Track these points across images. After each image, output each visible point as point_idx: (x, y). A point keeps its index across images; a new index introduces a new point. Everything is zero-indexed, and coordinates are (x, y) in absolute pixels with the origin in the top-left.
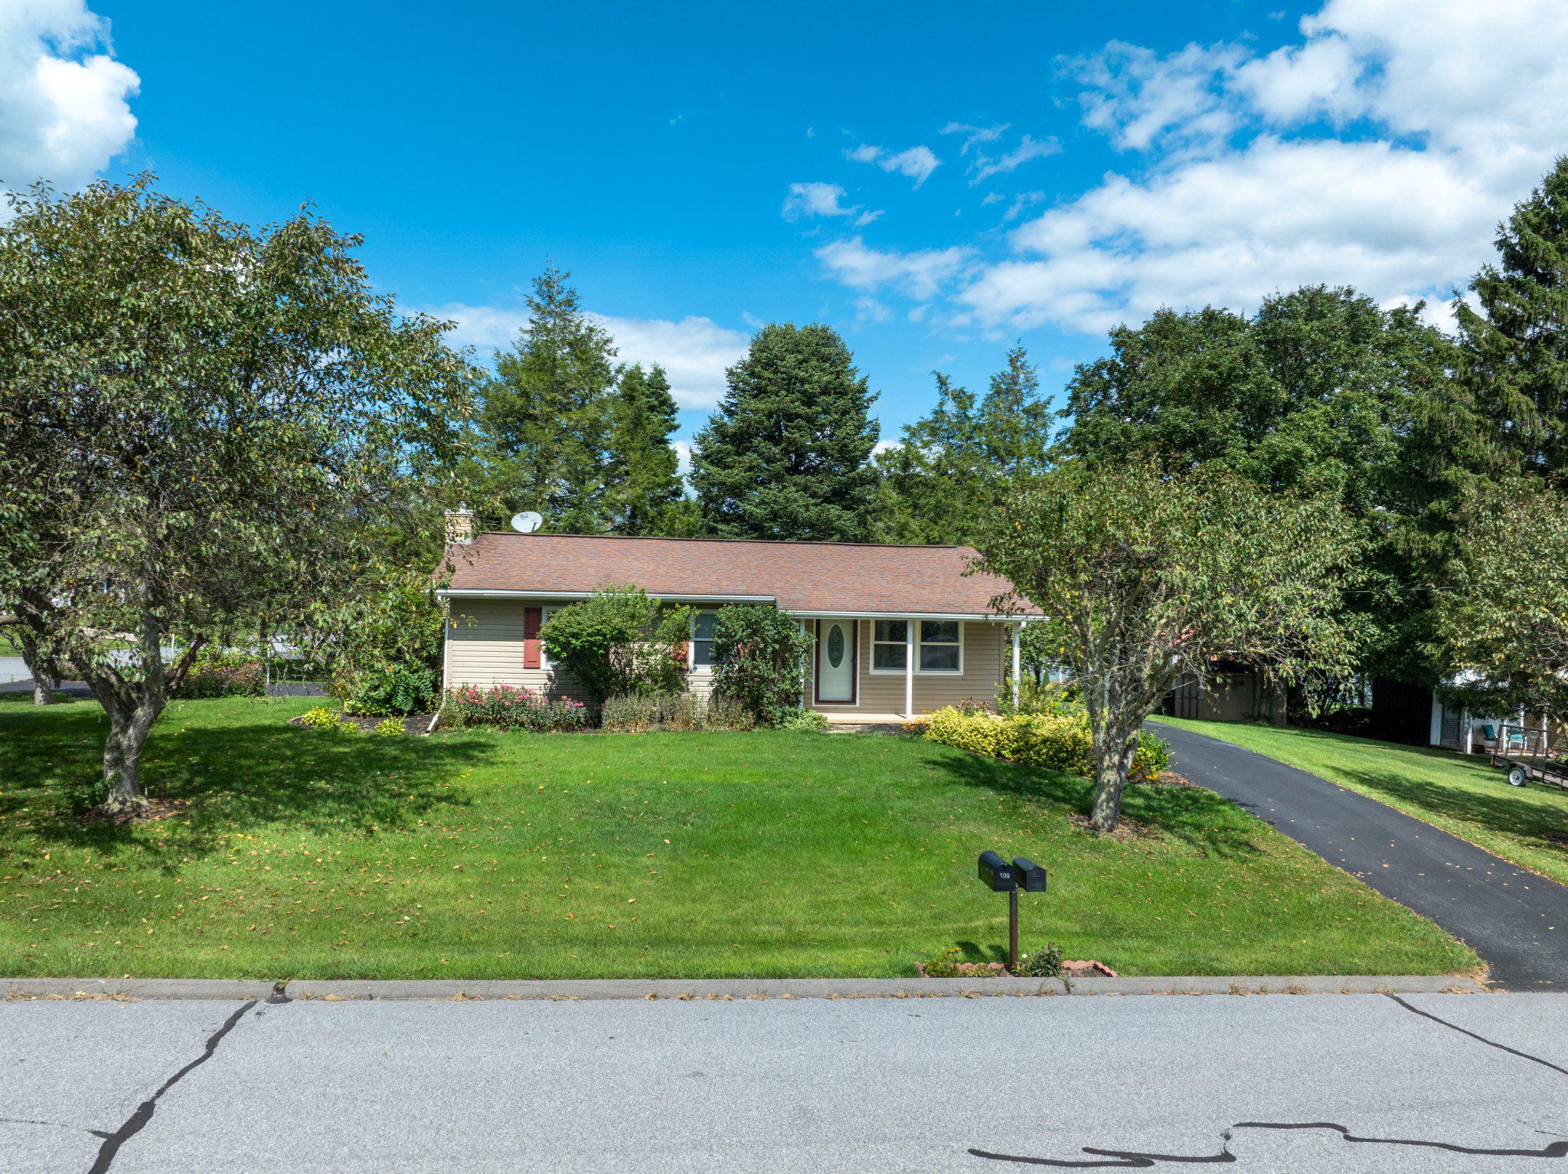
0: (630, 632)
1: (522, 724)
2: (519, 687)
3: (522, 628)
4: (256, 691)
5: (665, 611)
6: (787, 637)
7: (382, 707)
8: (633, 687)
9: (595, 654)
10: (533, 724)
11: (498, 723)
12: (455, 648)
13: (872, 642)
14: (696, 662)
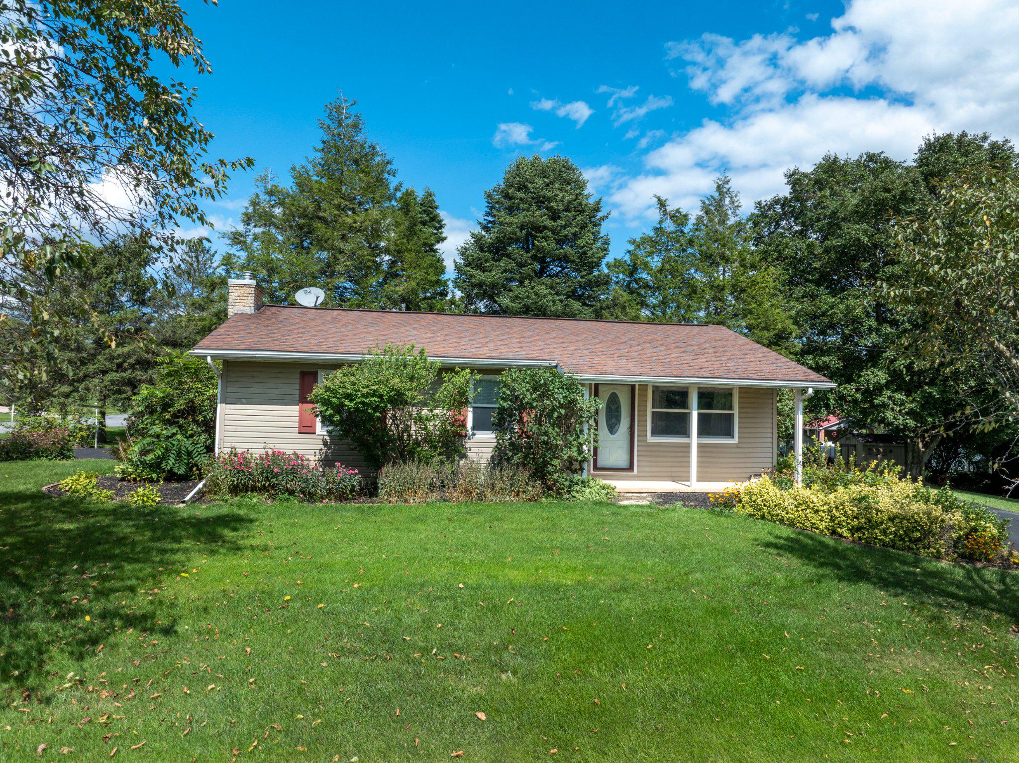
0: (409, 394)
1: (292, 492)
2: (291, 452)
3: (297, 392)
4: (62, 454)
5: (444, 374)
6: (573, 402)
7: (154, 472)
8: (411, 453)
9: (371, 417)
10: (303, 492)
11: (268, 491)
12: (228, 412)
13: (650, 410)
14: (474, 428)
